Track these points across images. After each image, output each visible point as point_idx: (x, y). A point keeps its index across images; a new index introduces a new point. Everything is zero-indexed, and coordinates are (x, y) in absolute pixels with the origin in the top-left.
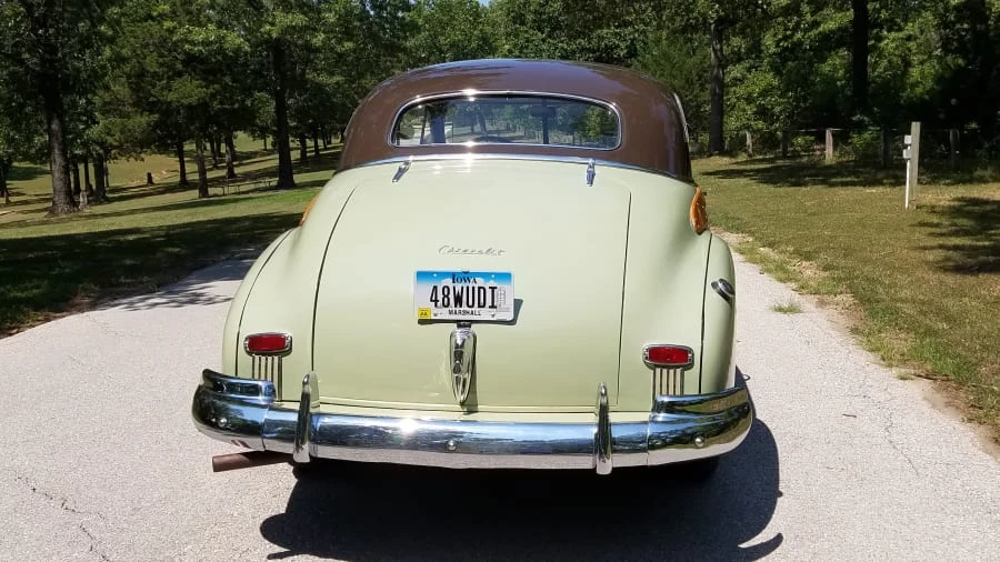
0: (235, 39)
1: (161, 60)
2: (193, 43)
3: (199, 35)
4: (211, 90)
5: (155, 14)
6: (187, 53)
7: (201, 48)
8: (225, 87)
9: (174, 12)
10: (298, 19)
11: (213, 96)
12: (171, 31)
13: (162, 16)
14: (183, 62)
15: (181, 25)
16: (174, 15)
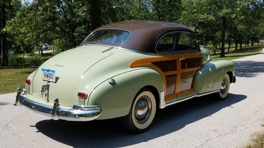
0: (211, 17)
1: (193, 24)
2: (201, 19)
3: (202, 16)
4: (204, 31)
5: (193, 12)
6: (199, 22)
7: (202, 20)
8: (208, 30)
9: (197, 11)
10: (229, 10)
11: (204, 32)
12: (196, 16)
13: (194, 13)
14: (198, 24)
15: (199, 14)
16: (198, 12)
